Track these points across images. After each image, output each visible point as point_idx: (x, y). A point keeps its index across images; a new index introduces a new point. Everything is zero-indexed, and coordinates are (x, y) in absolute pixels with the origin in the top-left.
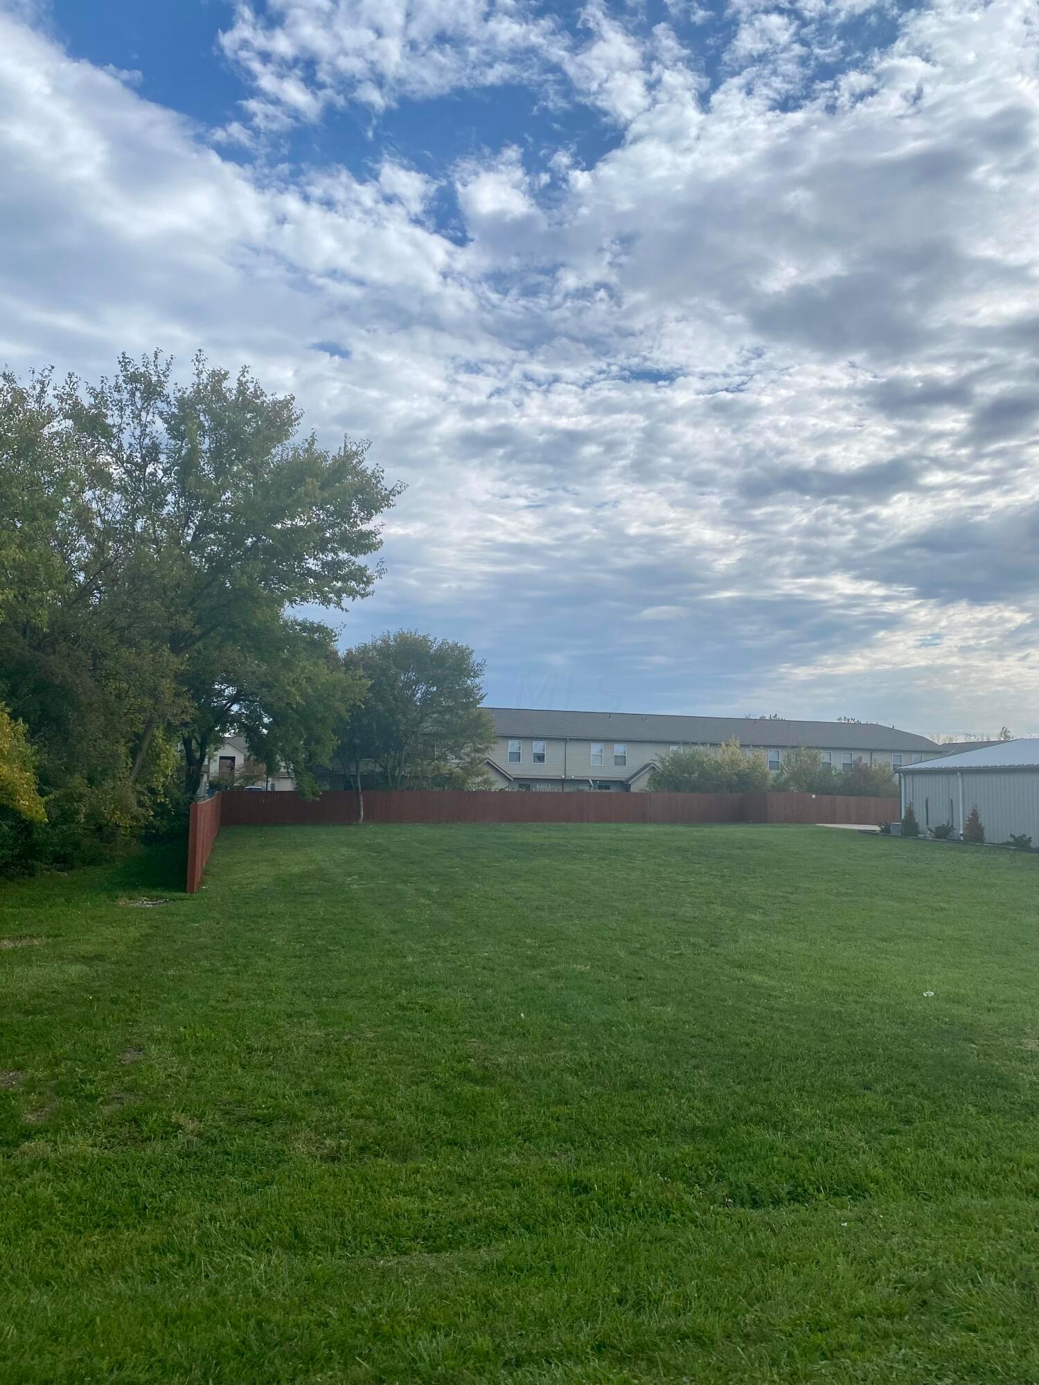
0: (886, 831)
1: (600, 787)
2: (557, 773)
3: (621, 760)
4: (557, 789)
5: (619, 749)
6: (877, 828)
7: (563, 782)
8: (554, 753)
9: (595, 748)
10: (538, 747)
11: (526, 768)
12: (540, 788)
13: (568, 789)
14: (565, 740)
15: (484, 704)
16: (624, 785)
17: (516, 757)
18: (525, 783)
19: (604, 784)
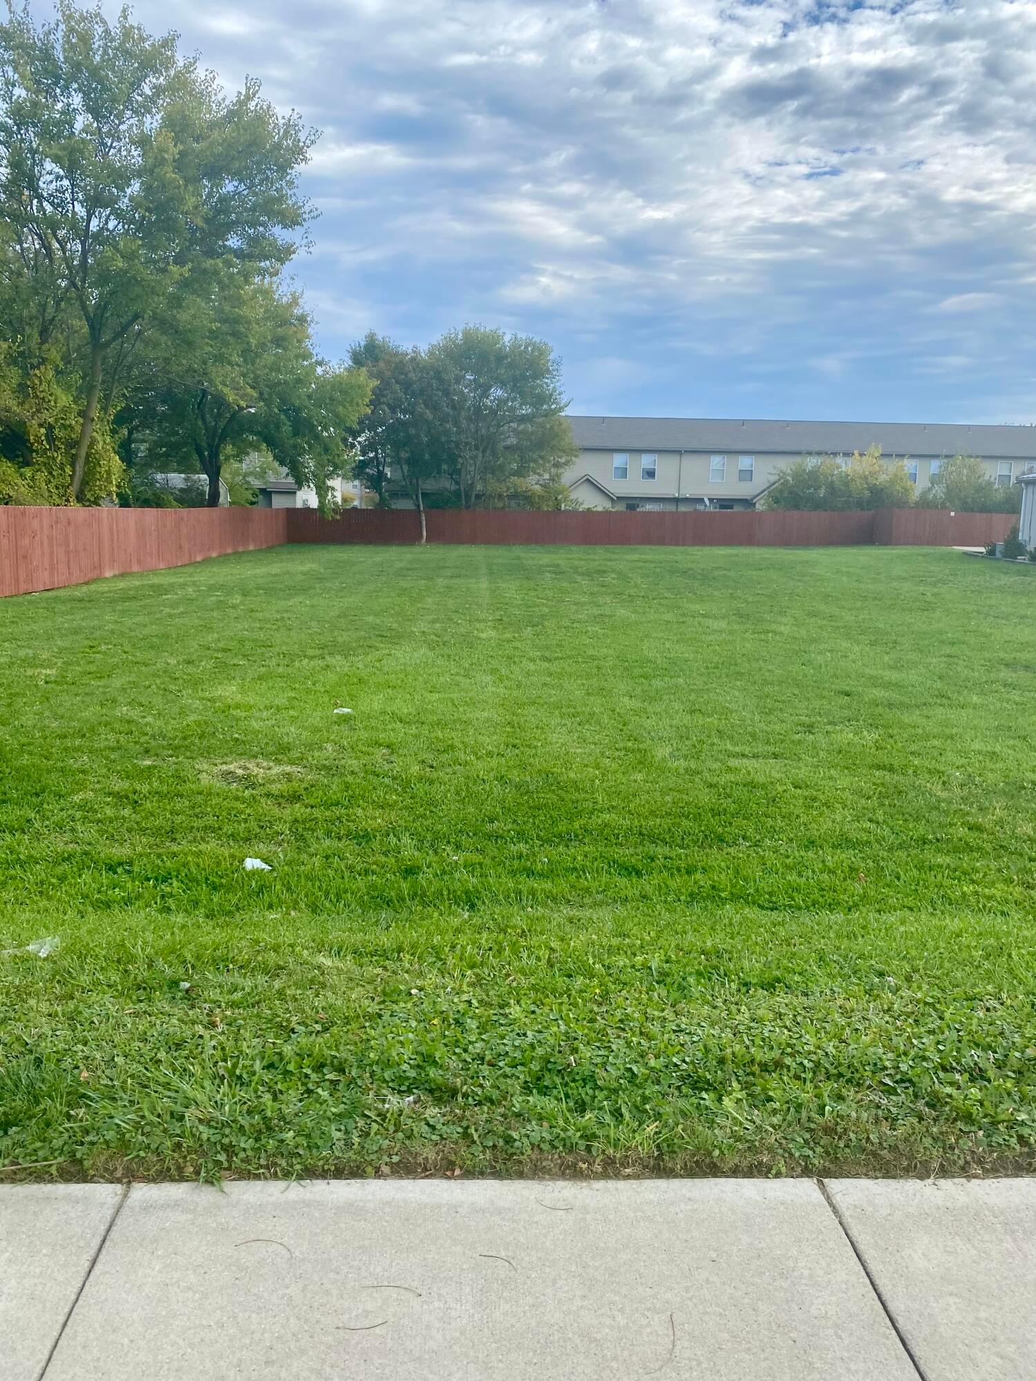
0: (991, 553)
1: (722, 507)
2: (672, 492)
3: (746, 475)
4: (671, 508)
5: (745, 462)
6: (982, 549)
7: (677, 501)
8: (666, 467)
9: (716, 461)
10: (646, 461)
11: (635, 486)
12: (649, 507)
13: (683, 508)
14: (679, 452)
15: (568, 412)
16: (748, 503)
17: (623, 473)
18: (632, 503)
19: (726, 504)
